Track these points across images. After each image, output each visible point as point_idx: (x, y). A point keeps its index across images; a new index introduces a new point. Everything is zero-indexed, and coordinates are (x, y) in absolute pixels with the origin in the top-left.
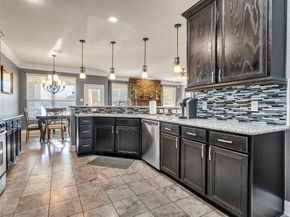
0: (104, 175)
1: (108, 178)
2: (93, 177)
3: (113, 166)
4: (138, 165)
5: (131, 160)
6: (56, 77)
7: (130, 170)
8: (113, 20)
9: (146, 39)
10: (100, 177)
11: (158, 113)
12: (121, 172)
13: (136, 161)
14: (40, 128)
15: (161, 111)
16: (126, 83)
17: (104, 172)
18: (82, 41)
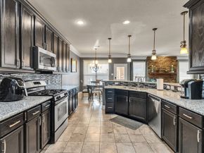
0: (118, 131)
1: (120, 134)
2: (111, 130)
3: (126, 126)
4: (145, 129)
5: (140, 123)
6: (97, 62)
7: (137, 132)
8: (127, 22)
9: (155, 29)
10: (115, 131)
11: (165, 88)
12: (130, 131)
13: (144, 125)
14: (88, 92)
15: (168, 87)
16: (144, 61)
17: (118, 128)
18: (110, 39)
